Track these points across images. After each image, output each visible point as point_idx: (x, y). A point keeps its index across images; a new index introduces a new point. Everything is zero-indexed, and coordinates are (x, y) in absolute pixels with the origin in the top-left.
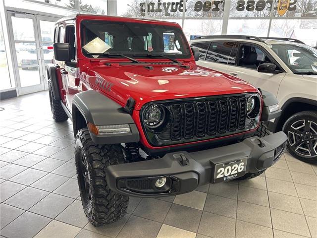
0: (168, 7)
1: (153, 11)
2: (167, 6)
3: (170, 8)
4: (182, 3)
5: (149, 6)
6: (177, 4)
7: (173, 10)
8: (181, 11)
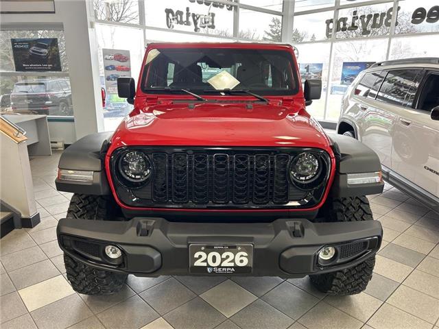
0: (368, 21)
1: (344, 29)
2: (366, 20)
3: (371, 23)
4: (391, 13)
5: (338, 23)
6: (383, 14)
7: (374, 26)
8: (388, 24)
